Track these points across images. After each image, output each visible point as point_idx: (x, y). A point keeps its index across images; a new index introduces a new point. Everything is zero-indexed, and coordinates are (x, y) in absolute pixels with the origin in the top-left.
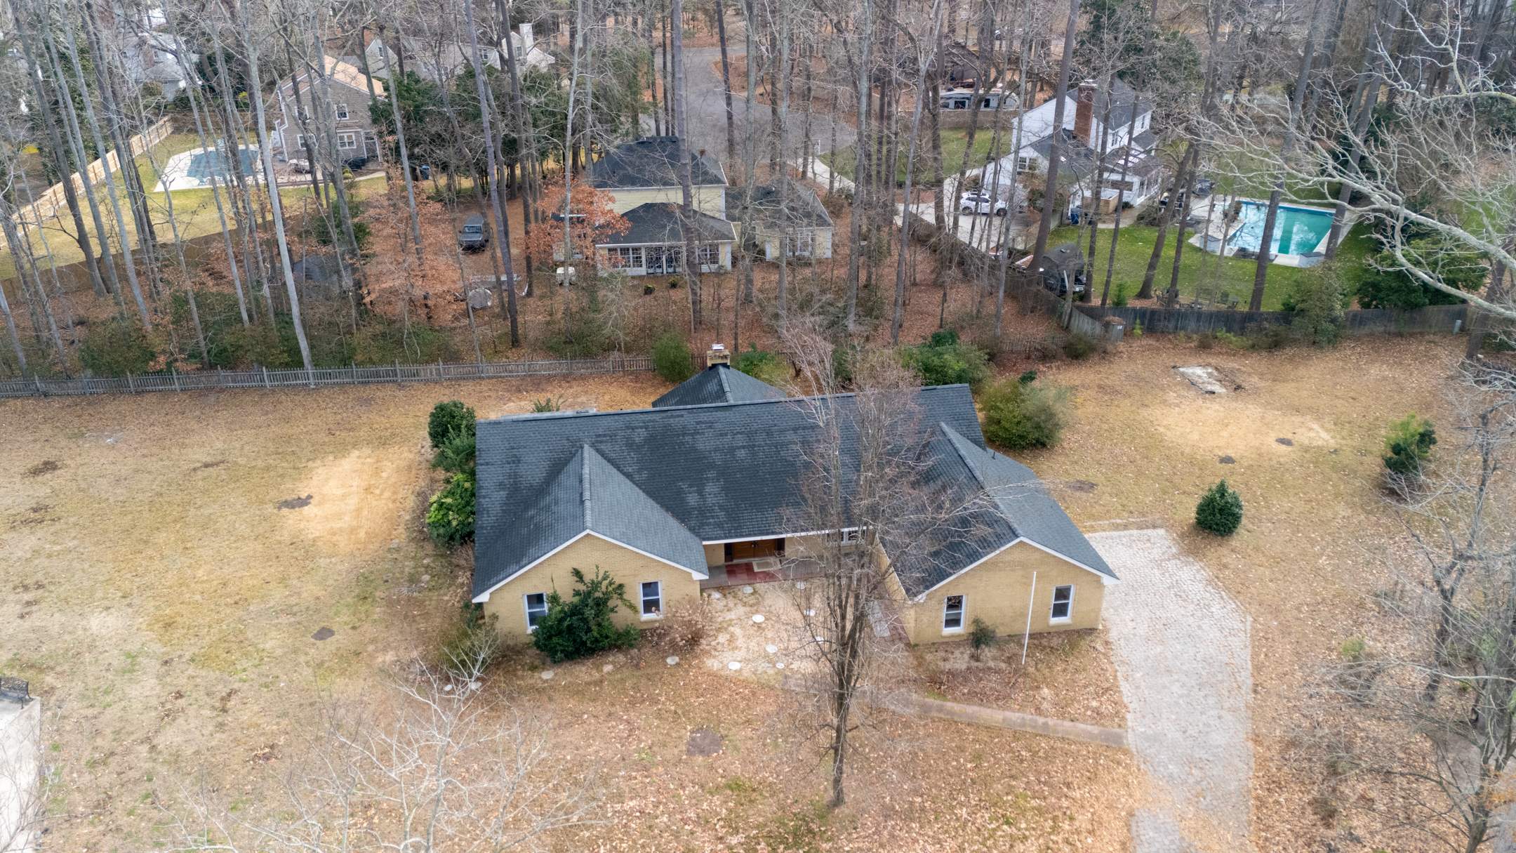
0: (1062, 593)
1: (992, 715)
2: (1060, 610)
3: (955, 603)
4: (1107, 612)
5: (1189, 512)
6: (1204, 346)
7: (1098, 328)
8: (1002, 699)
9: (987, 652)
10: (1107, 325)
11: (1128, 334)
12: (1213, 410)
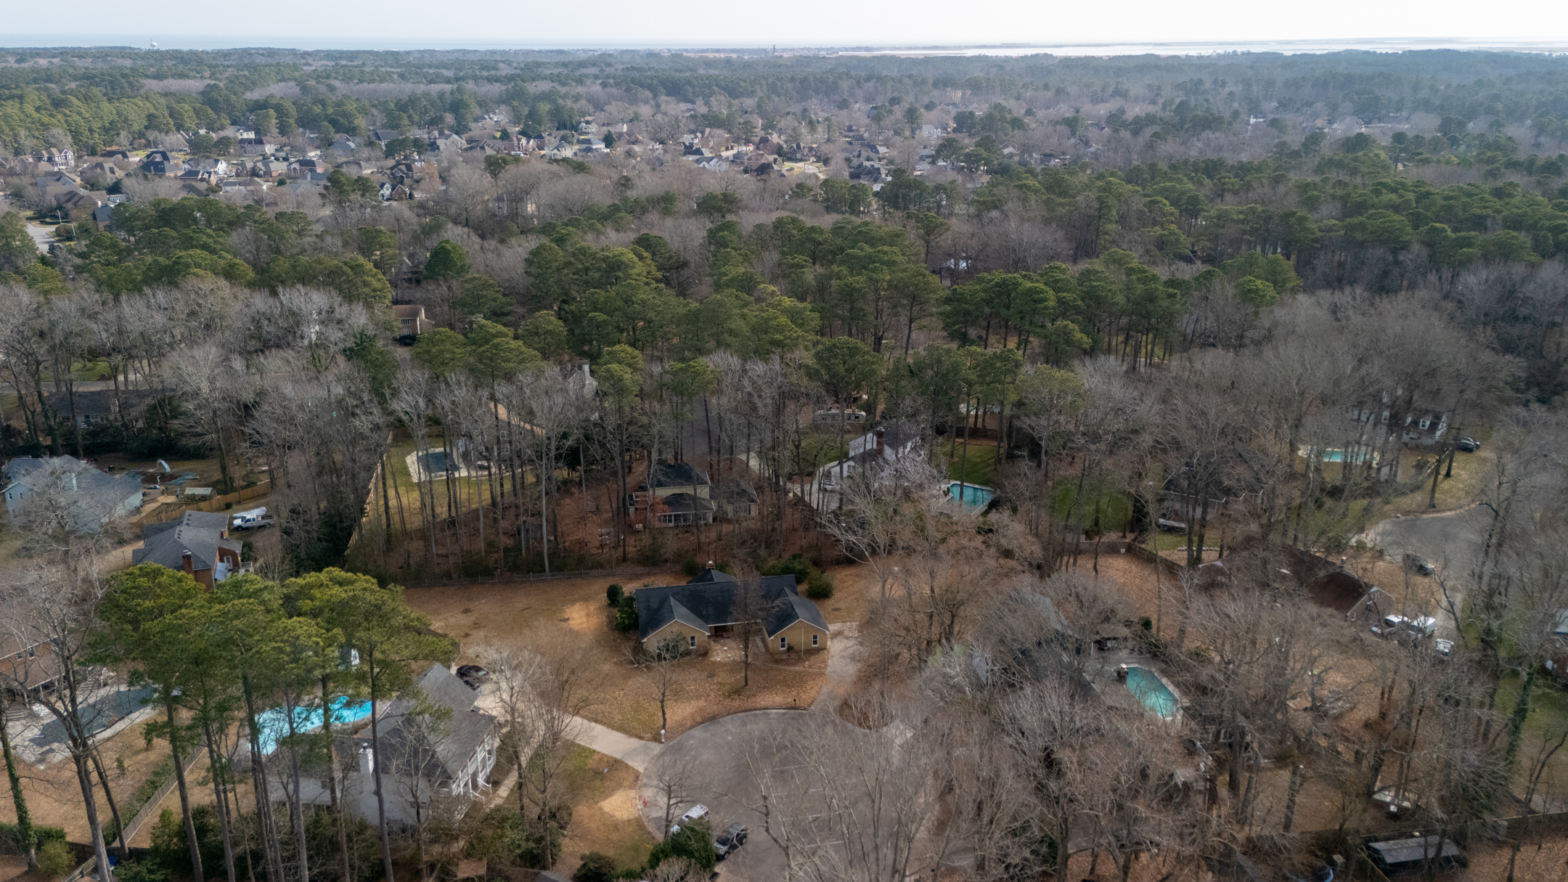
0: (815, 637)
1: (792, 668)
3: (783, 640)
4: (827, 642)
8: (794, 665)
9: (793, 655)
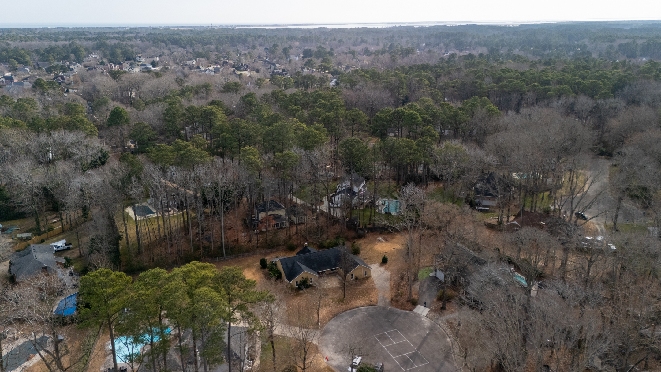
0: (366, 272)
1: (360, 287)
2: (366, 274)
3: (352, 275)
4: (371, 275)
5: (381, 261)
6: (381, 233)
7: (363, 232)
8: (360, 286)
10: (364, 231)
11: (368, 232)
12: (383, 245)
